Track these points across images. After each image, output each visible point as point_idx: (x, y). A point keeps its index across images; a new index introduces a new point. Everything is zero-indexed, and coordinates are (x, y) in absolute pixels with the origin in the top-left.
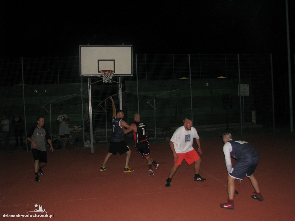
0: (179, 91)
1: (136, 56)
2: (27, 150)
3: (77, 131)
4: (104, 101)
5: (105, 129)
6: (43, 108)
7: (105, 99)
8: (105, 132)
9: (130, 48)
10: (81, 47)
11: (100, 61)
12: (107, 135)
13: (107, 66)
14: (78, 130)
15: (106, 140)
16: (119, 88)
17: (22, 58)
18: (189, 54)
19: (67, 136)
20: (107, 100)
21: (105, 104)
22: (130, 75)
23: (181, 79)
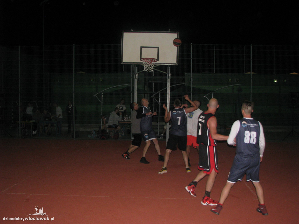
0: (240, 86)
1: (192, 46)
2: (74, 138)
3: (126, 123)
4: (158, 92)
5: (158, 123)
6: (95, 97)
7: (159, 90)
8: (158, 125)
9: (177, 34)
10: (123, 32)
11: (142, 48)
12: (160, 129)
13: (151, 54)
14: (127, 121)
15: (158, 134)
16: (167, 78)
17: (74, 45)
18: (251, 45)
19: (115, 126)
20: (161, 91)
21: (159, 96)
22: (175, 64)
23: (247, 74)
